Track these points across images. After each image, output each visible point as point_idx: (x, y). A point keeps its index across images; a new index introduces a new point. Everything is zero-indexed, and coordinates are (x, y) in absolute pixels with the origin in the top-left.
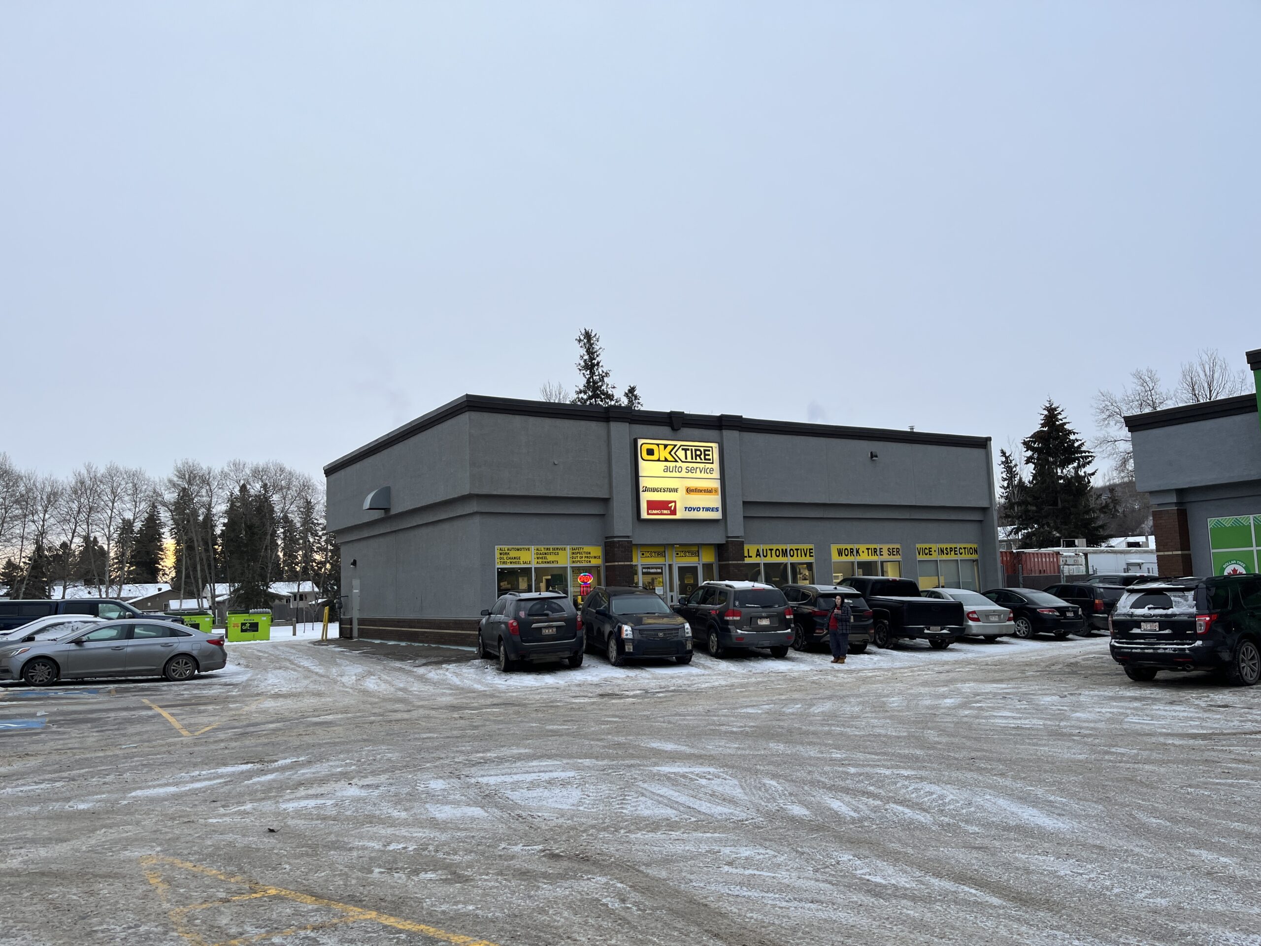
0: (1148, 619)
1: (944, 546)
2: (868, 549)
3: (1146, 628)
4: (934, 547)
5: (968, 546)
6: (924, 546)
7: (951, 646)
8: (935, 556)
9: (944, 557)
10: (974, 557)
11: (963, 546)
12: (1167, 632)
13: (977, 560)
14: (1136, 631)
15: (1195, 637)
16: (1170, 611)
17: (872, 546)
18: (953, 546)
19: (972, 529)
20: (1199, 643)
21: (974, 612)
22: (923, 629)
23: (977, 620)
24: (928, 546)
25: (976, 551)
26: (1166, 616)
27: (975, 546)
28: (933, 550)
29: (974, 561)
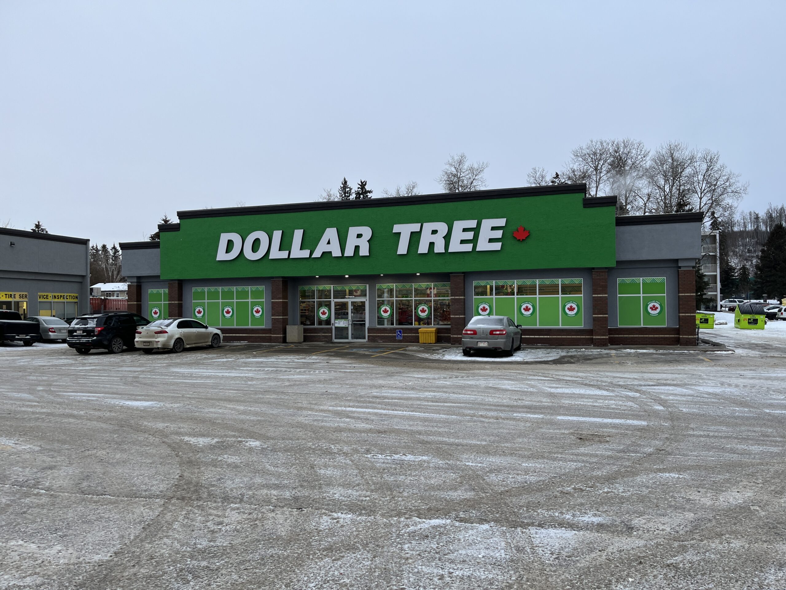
0: (79, 329)
1: (56, 294)
2: (6, 295)
3: (79, 332)
4: (50, 295)
5: (72, 295)
6: (43, 294)
7: (34, 344)
8: (50, 299)
9: (56, 300)
10: (76, 300)
11: (68, 294)
12: (85, 334)
13: (77, 302)
14: (75, 334)
15: (94, 336)
16: (86, 326)
17: (9, 293)
18: (62, 294)
19: (76, 286)
20: (95, 338)
21: (53, 328)
22: (15, 336)
23: (54, 332)
24: (46, 294)
25: (77, 298)
26: (85, 328)
27: (77, 295)
28: (49, 296)
29: (75, 303)
